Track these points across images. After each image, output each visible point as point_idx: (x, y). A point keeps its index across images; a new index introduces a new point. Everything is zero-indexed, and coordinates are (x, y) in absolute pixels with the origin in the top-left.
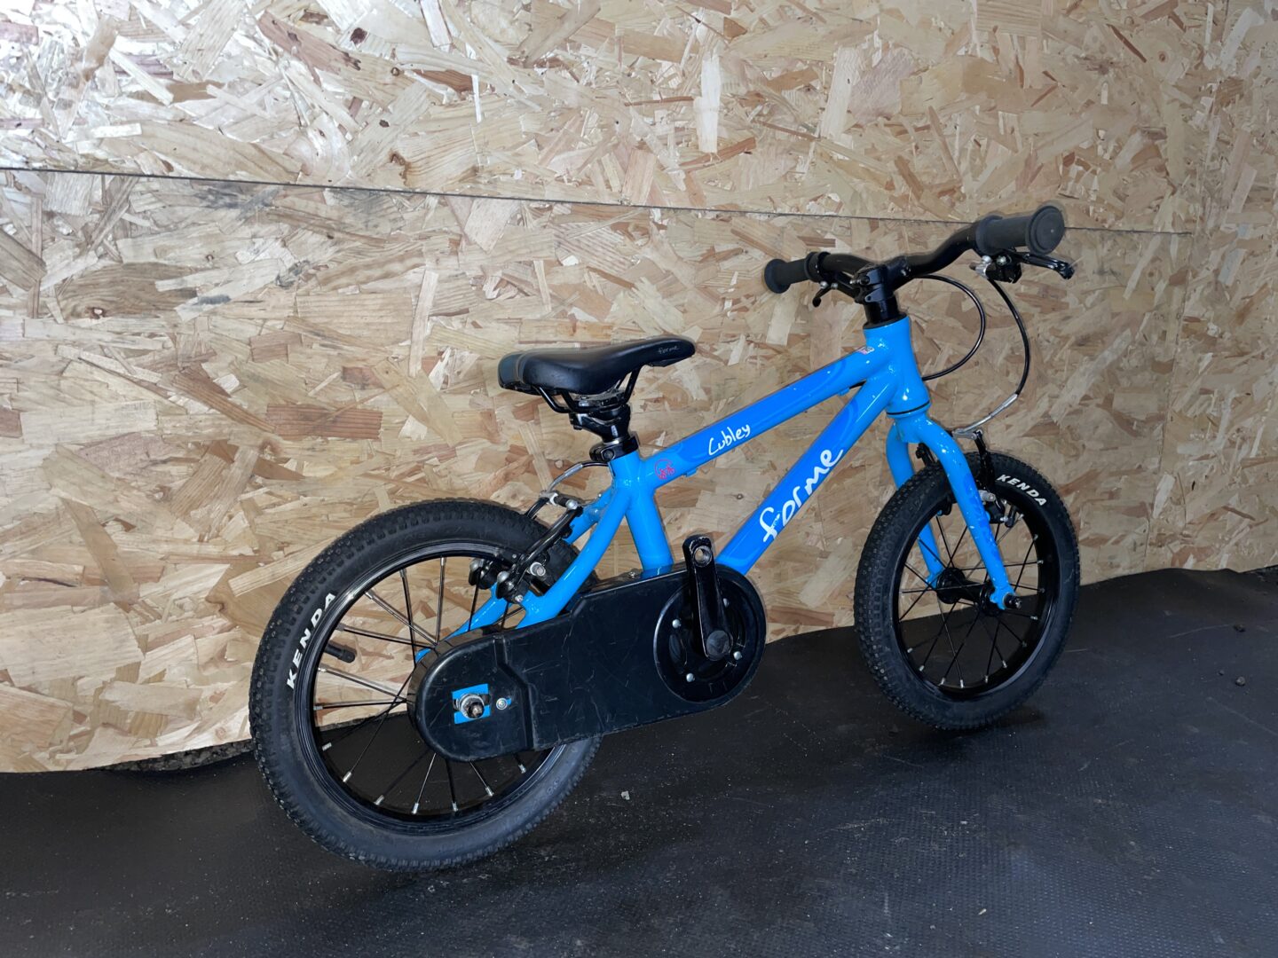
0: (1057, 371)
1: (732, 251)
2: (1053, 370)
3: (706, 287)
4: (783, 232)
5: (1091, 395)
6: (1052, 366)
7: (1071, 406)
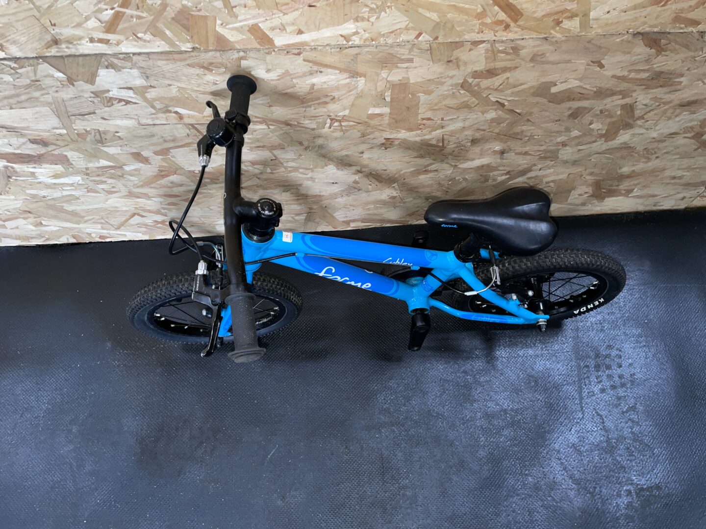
0: (648, 121)
1: (306, 73)
2: (643, 121)
3: (286, 94)
4: (357, 58)
5: (681, 132)
6: (643, 118)
7: (654, 138)
